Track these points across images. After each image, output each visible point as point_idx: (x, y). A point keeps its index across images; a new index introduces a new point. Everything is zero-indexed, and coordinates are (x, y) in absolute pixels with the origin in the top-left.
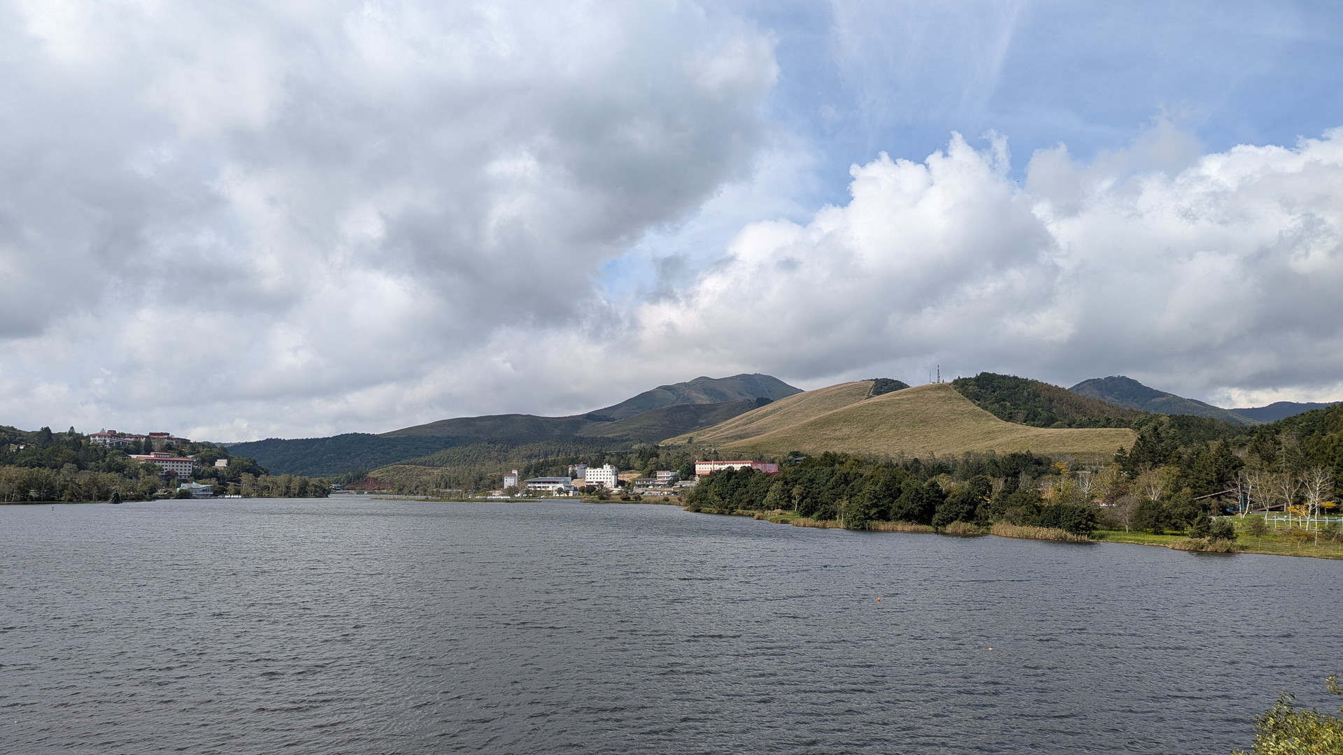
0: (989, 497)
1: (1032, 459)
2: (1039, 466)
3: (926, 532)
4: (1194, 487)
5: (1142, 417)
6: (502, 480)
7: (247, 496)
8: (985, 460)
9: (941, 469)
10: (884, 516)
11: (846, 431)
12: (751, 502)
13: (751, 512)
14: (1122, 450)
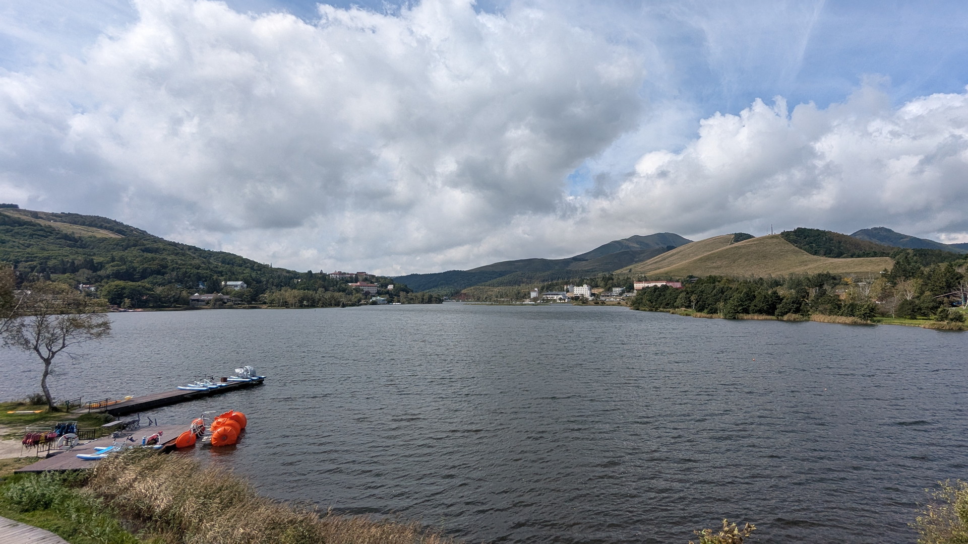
0: (807, 299)
1: (830, 277)
2: (835, 280)
3: (772, 320)
4: (932, 290)
5: (896, 250)
6: (529, 294)
7: (403, 303)
8: (802, 278)
9: (777, 283)
10: (746, 311)
11: (719, 263)
12: (668, 304)
13: (668, 310)
14: (886, 270)
